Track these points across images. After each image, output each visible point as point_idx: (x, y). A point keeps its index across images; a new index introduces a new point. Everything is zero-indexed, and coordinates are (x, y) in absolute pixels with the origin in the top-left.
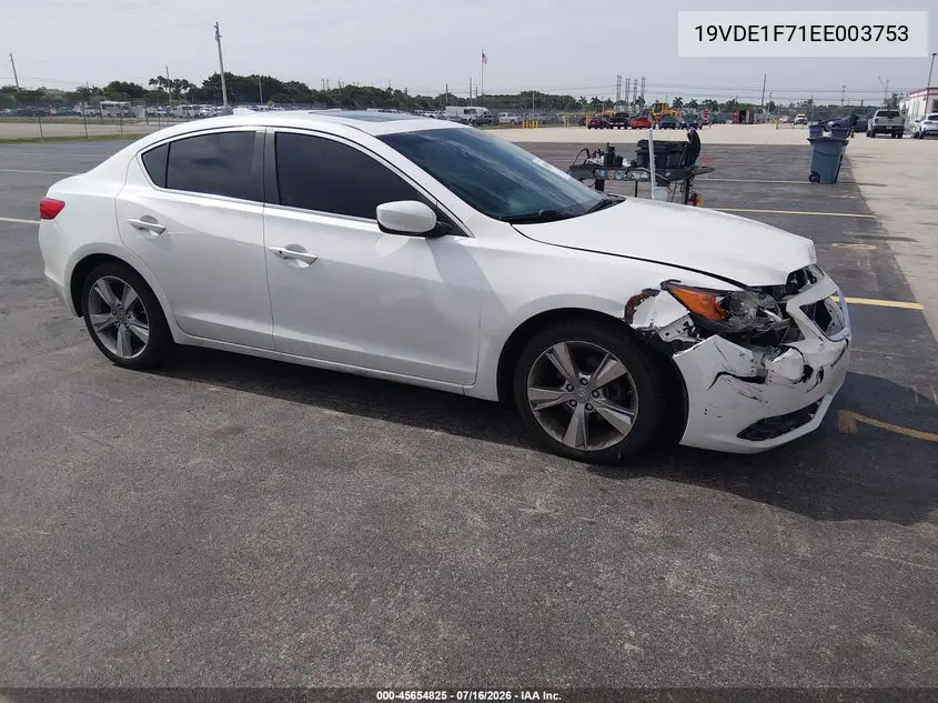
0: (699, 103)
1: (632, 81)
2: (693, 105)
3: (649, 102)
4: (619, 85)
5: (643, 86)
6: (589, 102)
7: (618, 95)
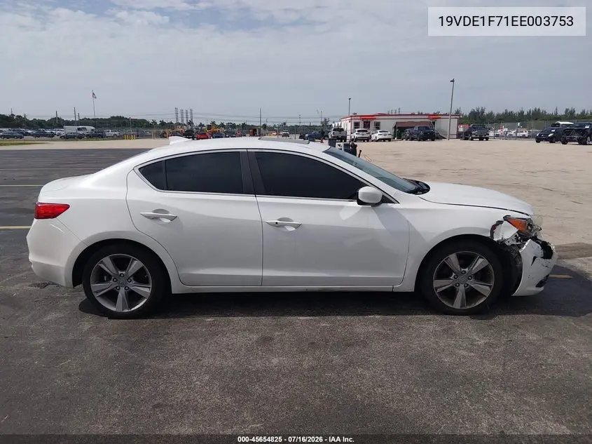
0: (225, 124)
1: (184, 111)
2: (222, 125)
3: (196, 123)
4: (177, 114)
5: (191, 114)
6: (158, 123)
7: (177, 119)
